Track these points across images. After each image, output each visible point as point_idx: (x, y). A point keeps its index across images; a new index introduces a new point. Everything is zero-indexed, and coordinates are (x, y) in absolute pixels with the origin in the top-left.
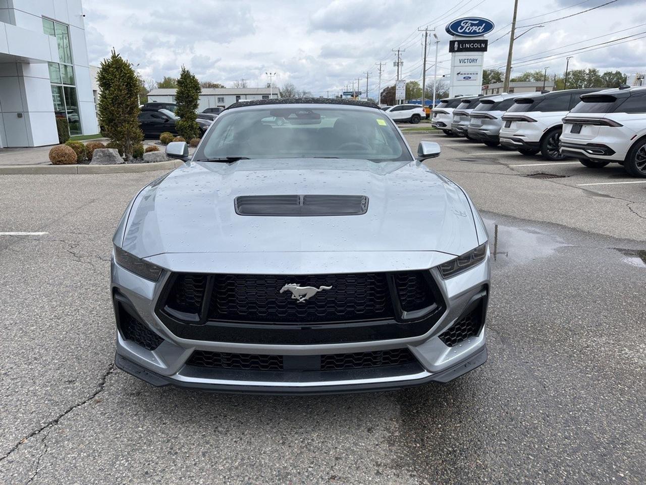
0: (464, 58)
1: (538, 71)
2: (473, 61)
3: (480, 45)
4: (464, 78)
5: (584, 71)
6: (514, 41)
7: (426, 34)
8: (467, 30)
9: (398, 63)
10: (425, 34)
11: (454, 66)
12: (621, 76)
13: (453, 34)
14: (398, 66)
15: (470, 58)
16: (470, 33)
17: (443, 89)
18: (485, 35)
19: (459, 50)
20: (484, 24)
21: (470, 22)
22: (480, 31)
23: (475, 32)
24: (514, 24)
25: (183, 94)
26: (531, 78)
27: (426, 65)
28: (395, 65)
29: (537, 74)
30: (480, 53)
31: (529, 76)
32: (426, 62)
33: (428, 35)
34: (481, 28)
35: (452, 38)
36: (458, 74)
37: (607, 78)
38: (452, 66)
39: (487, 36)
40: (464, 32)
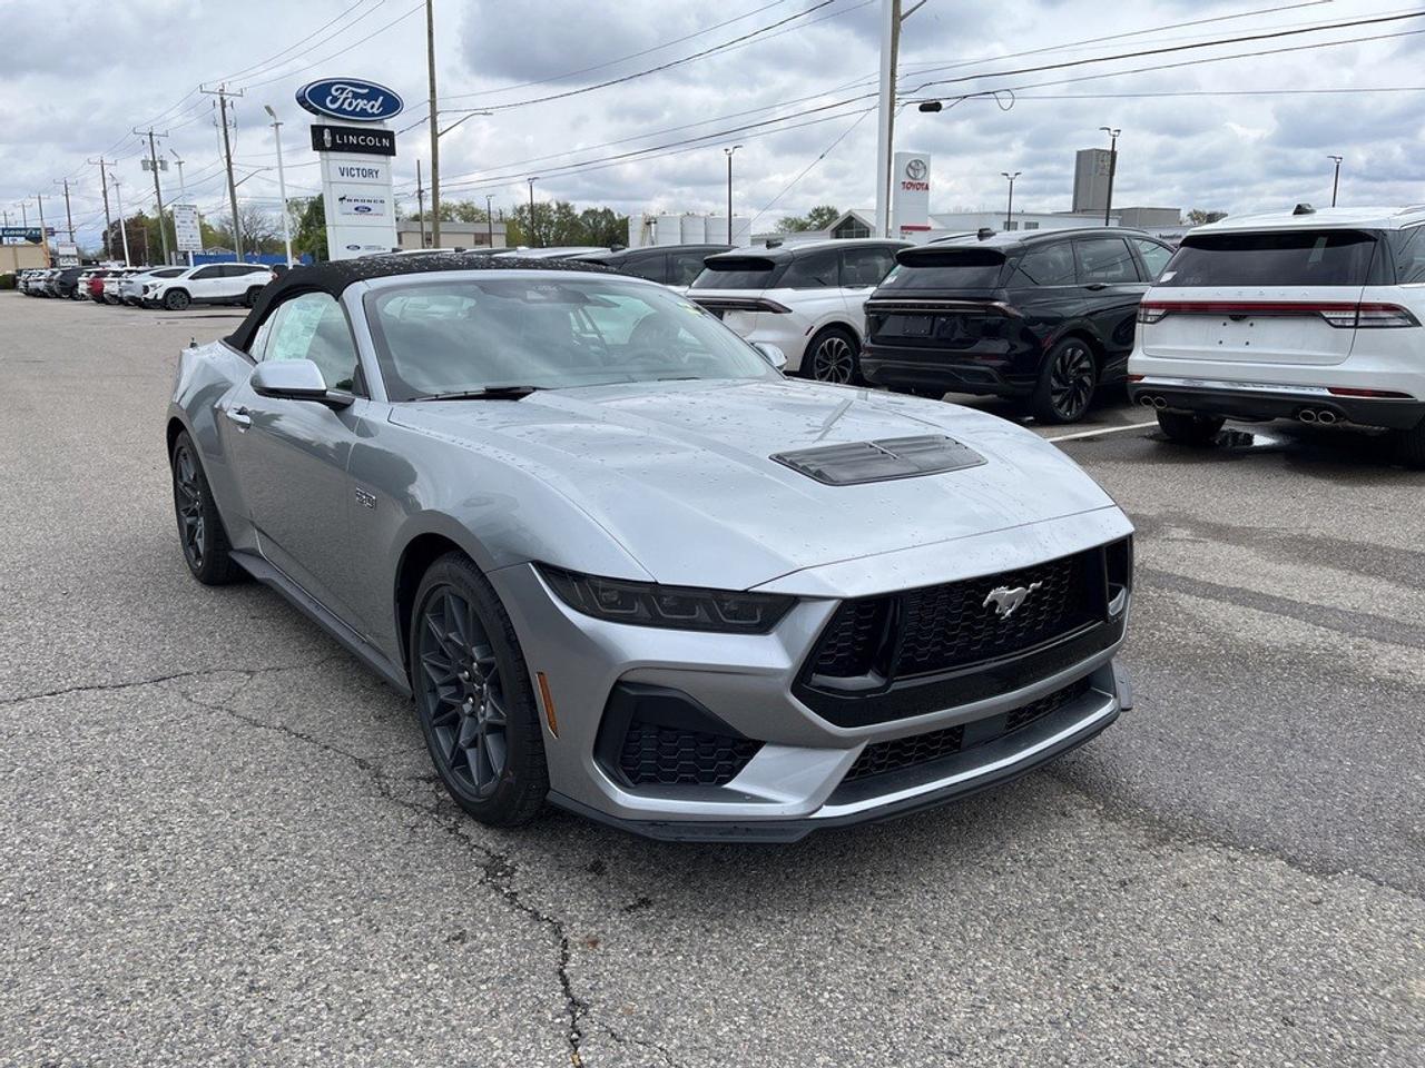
0: (348, 165)
1: (465, 202)
2: (370, 173)
3: (380, 142)
4: (356, 209)
5: (549, 206)
6: (439, 139)
7: (223, 102)
8: (346, 106)
9: (154, 163)
10: (218, 102)
11: (331, 183)
12: (614, 218)
13: (315, 112)
14: (155, 170)
15: (361, 166)
16: (353, 113)
17: (263, 228)
18: (386, 121)
19: (336, 148)
20: (381, 98)
21: (350, 88)
22: (375, 110)
23: (363, 112)
24: (433, 103)
26: (454, 215)
27: (234, 172)
28: (145, 168)
29: (465, 207)
30: (382, 158)
31: (451, 210)
32: (233, 166)
33: (228, 103)
34: (377, 105)
35: (314, 119)
36: (341, 199)
37: (591, 221)
38: (324, 182)
39: (390, 124)
40: (339, 110)
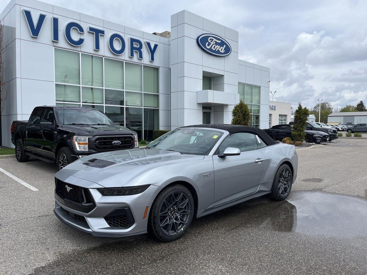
25: (297, 117)
